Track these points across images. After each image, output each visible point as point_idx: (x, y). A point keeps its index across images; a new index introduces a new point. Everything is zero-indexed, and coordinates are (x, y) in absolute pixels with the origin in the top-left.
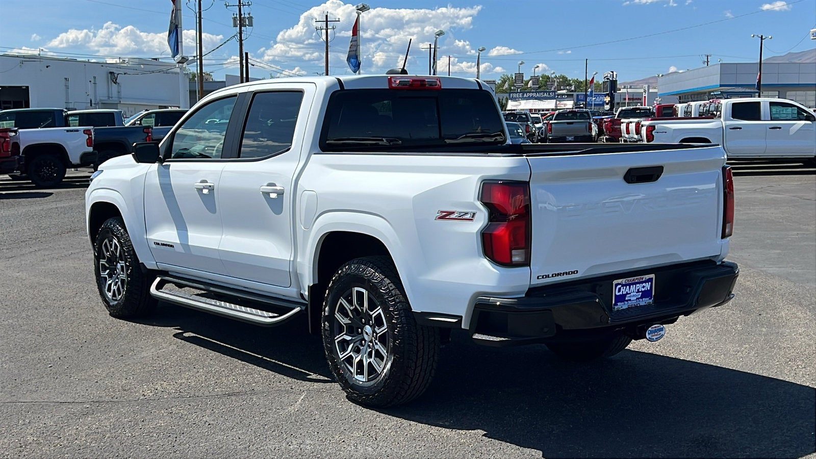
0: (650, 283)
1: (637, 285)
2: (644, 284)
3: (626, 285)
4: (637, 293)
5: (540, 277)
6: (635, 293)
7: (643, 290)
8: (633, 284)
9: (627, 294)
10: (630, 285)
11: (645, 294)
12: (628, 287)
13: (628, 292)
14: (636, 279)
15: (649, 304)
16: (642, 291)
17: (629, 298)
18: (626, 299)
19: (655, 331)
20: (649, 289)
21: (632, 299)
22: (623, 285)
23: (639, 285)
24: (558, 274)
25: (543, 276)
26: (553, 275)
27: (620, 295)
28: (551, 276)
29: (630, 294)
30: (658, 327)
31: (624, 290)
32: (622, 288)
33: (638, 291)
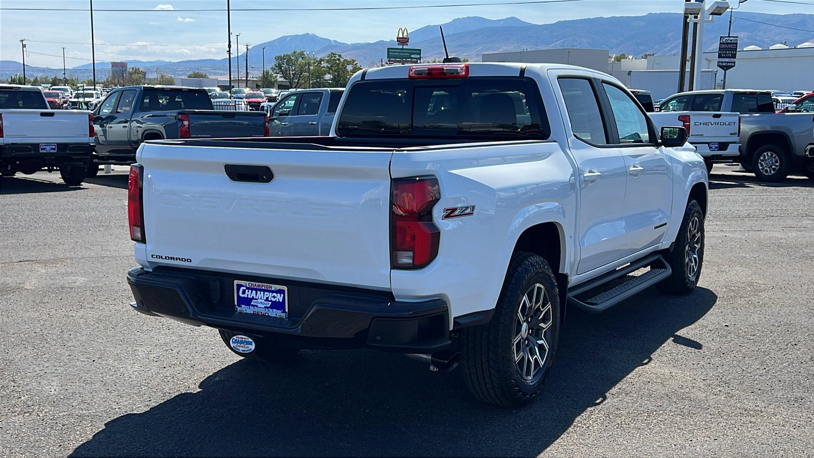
0: (282, 295)
1: (266, 293)
2: (275, 294)
3: (252, 289)
4: (265, 301)
5: (154, 256)
6: (263, 301)
7: (273, 300)
8: (261, 290)
9: (253, 298)
10: (257, 290)
11: (276, 305)
12: (254, 292)
13: (255, 297)
14: (264, 286)
15: (281, 318)
16: (271, 301)
17: (255, 304)
18: (252, 303)
19: (242, 342)
20: (281, 301)
21: (259, 305)
22: (248, 288)
23: (268, 293)
24: (171, 258)
25: (157, 256)
26: (166, 257)
27: (245, 297)
28: (164, 257)
29: (257, 299)
30: (245, 339)
31: (249, 294)
32: (247, 291)
33: (267, 299)
